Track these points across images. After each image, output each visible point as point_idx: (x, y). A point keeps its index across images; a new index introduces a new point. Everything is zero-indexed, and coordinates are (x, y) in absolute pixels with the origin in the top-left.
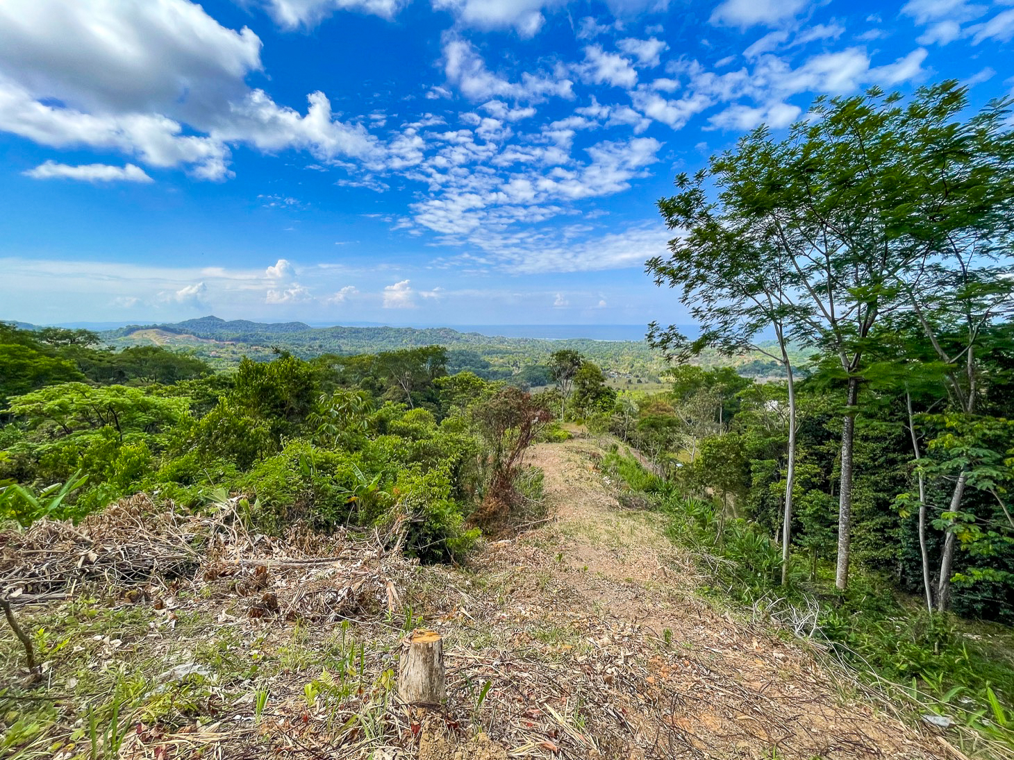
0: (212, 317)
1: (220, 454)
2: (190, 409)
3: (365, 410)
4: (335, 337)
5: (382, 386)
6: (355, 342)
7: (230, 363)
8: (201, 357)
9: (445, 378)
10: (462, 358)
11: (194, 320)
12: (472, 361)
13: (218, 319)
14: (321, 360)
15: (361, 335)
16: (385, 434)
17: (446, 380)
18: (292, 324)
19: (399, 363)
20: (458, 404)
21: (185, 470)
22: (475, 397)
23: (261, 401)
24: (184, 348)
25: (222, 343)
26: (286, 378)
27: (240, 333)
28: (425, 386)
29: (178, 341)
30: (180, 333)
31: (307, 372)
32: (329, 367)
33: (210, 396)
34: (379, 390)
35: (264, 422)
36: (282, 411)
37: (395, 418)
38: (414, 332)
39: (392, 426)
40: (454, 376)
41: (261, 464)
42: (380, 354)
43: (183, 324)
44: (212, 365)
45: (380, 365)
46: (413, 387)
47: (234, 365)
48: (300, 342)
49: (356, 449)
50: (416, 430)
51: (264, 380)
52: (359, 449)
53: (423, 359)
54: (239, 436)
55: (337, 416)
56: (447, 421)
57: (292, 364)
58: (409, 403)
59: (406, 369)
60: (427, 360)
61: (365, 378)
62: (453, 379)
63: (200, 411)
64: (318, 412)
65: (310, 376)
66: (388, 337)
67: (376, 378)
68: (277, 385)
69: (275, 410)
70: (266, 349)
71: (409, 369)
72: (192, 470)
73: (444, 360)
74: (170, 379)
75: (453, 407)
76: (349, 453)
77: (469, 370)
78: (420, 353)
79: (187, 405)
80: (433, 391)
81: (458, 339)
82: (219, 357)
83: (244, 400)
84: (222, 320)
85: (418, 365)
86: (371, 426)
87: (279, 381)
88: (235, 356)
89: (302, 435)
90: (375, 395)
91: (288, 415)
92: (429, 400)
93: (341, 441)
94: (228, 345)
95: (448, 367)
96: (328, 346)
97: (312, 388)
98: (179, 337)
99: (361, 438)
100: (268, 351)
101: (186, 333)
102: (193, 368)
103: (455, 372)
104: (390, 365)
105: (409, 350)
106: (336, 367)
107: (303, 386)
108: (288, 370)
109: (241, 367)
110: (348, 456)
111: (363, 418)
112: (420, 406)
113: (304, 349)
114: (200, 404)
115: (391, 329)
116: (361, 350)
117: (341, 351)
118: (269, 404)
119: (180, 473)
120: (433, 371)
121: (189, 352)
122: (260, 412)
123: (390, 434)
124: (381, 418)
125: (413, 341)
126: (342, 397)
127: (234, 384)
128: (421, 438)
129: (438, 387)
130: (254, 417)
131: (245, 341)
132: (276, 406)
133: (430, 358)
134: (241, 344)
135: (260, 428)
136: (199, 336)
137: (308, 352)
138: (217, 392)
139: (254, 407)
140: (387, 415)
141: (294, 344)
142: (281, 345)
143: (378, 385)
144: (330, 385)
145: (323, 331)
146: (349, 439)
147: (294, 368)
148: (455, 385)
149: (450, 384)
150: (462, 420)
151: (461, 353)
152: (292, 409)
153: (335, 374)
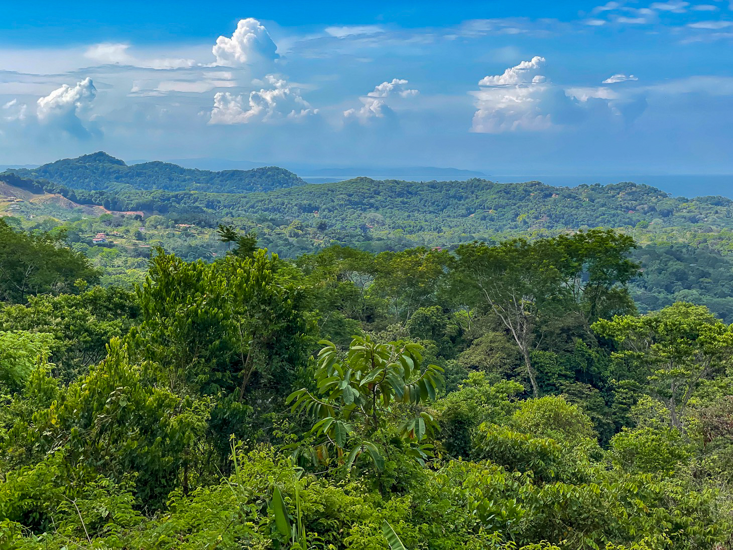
0: (101, 154)
1: (104, 469)
2: (50, 359)
3: (423, 391)
4: (355, 204)
5: (460, 332)
6: (401, 217)
7: (131, 260)
8: (77, 246)
9: (628, 319)
10: (675, 266)
11: (66, 161)
12: (705, 275)
13: (113, 161)
14: (322, 261)
15: (415, 200)
16: (466, 456)
17: (629, 326)
18: (263, 172)
19: (506, 274)
20: (662, 395)
21: (35, 497)
22: (710, 376)
23: (192, 350)
24: (45, 223)
25: (118, 214)
26: (246, 301)
27: (155, 193)
28: (569, 339)
29: (34, 208)
30: (38, 191)
31: (291, 289)
32: (339, 278)
33: (90, 332)
34: (453, 339)
35: (196, 403)
36: (235, 379)
37: (491, 417)
38: (547, 193)
39: (483, 437)
40: (651, 315)
41: (186, 500)
42: (460, 250)
43: (45, 170)
44: (95, 262)
45: (459, 276)
46: (539, 338)
47: (139, 266)
48: (277, 216)
49: (394, 489)
50: (543, 454)
51: (201, 303)
52: (403, 491)
53: (567, 266)
54: (145, 431)
55: (357, 401)
56: (628, 438)
57: (261, 268)
58: (526, 380)
59: (522, 290)
60: (578, 269)
61: (421, 310)
62: (648, 323)
63: (69, 366)
64: (312, 389)
65: (299, 300)
66: (481, 206)
67: (446, 311)
68: (226, 317)
69: (219, 375)
70: (207, 230)
71: (528, 292)
72: (48, 499)
73: (625, 271)
74: (16, 290)
75: (646, 401)
76: (378, 496)
77: (698, 302)
78: (561, 249)
79: (46, 352)
80: (592, 353)
81: (667, 214)
82: (111, 245)
83: (159, 349)
84: (120, 163)
85: (554, 280)
86: (432, 431)
87: (230, 307)
88: (142, 245)
89: (275, 441)
90: (444, 354)
91: (247, 390)
92: (580, 375)
93: (362, 464)
94: (130, 218)
95: (634, 290)
96: (338, 226)
97: (301, 329)
98: (37, 199)
99: (408, 461)
100: (209, 237)
101: (50, 192)
102: (59, 269)
103: (655, 304)
104: (481, 279)
105: (531, 241)
106: (355, 277)
107: (283, 324)
108: (252, 281)
109: (154, 272)
110: (378, 505)
111: (415, 412)
112: (557, 390)
113: (286, 231)
114: (70, 350)
115: (490, 186)
116: (413, 238)
117: (368, 239)
118: (208, 360)
119: (27, 503)
120: (593, 299)
121: (54, 232)
122: (188, 378)
123: (477, 458)
124: (457, 414)
125: (545, 219)
126: (370, 356)
127: (138, 308)
128: (557, 478)
129: (607, 343)
130: (175, 388)
131: (162, 210)
132: (221, 367)
133: (586, 265)
134: (154, 217)
135: (189, 416)
136: (73, 198)
137: (293, 240)
138: (105, 325)
139: (178, 366)
140: (472, 409)
141: (264, 220)
142: (237, 222)
143: (450, 329)
144: (340, 322)
145: (331, 190)
146: (381, 462)
147: (264, 278)
148: (655, 340)
149: (641, 336)
150: (672, 438)
151: (674, 253)
152: (255, 374)
153: (352, 296)
